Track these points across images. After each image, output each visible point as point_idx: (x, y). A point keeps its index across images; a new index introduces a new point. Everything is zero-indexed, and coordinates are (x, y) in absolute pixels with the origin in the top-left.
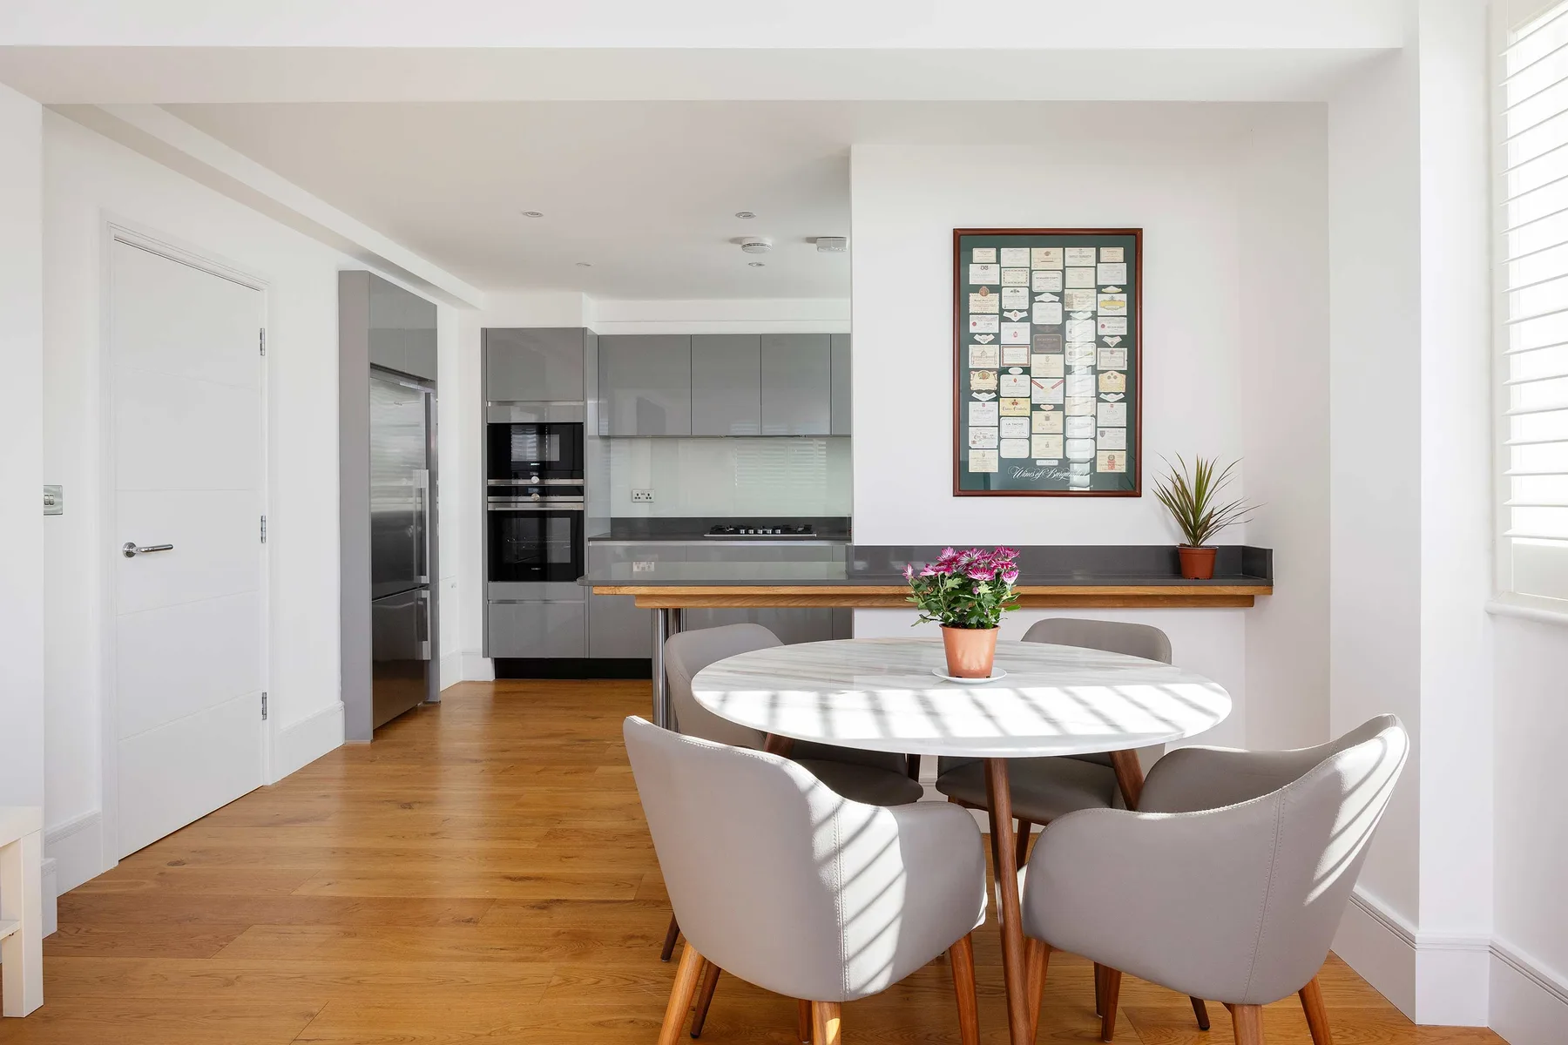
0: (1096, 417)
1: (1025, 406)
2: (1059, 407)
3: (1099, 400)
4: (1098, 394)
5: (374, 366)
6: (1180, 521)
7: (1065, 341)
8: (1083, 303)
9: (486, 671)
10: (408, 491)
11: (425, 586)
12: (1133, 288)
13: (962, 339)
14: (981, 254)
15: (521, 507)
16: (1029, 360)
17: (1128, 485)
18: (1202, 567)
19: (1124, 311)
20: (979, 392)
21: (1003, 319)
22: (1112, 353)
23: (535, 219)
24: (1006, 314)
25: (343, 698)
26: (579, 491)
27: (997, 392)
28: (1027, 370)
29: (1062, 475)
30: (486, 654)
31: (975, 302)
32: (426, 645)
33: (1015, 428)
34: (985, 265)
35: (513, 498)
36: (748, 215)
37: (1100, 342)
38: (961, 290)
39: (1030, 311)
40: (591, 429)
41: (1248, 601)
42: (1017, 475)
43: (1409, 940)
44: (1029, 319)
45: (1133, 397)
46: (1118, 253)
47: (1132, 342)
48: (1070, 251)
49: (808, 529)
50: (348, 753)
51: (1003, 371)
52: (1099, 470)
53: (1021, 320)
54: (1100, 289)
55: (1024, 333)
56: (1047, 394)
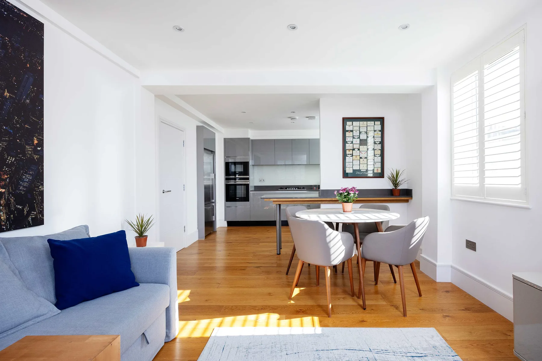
0: (374, 160)
1: (359, 157)
2: (366, 158)
3: (375, 156)
4: (374, 155)
5: (205, 149)
6: (392, 183)
7: (367, 143)
8: (371, 134)
9: (225, 224)
10: (209, 179)
11: (213, 202)
12: (382, 131)
13: (344, 142)
14: (349, 123)
15: (231, 183)
16: (359, 147)
17: (381, 175)
18: (397, 193)
19: (380, 136)
20: (348, 154)
21: (353, 138)
22: (378, 145)
23: (244, 113)
24: (354, 137)
25: (198, 228)
26: (248, 179)
27: (352, 154)
28: (359, 149)
29: (367, 173)
30: (225, 220)
31: (347, 134)
32: (214, 217)
33: (356, 163)
34: (349, 126)
35: (230, 181)
36: (294, 112)
37: (375, 143)
38: (344, 131)
39: (359, 136)
40: (251, 163)
41: (407, 201)
42: (357, 173)
43: (435, 265)
44: (359, 138)
45: (382, 155)
46: (379, 123)
47: (382, 143)
48: (368, 122)
49: (304, 188)
50: (199, 242)
51: (354, 149)
52: (375, 172)
53: (357, 138)
54: (375, 131)
55: (358, 141)
56: (363, 155)
